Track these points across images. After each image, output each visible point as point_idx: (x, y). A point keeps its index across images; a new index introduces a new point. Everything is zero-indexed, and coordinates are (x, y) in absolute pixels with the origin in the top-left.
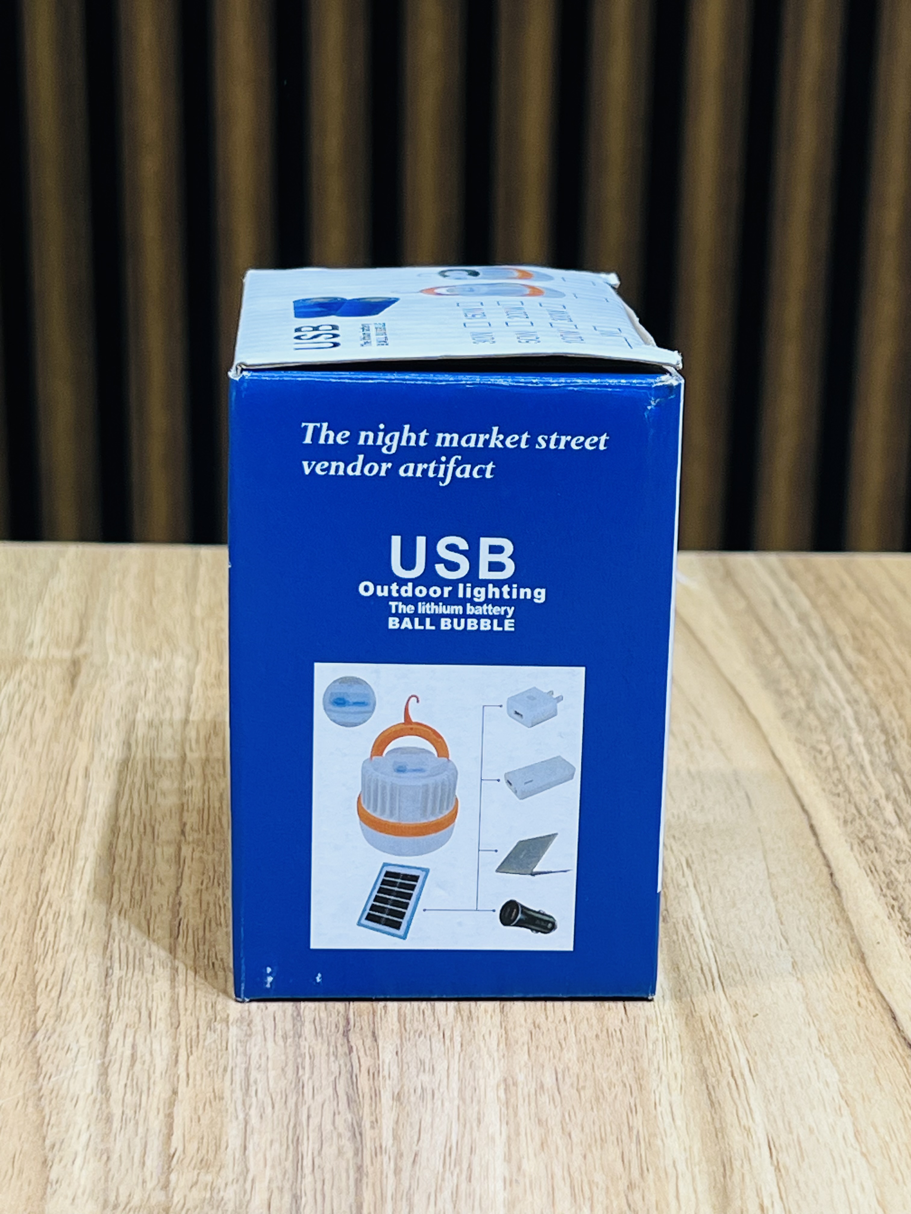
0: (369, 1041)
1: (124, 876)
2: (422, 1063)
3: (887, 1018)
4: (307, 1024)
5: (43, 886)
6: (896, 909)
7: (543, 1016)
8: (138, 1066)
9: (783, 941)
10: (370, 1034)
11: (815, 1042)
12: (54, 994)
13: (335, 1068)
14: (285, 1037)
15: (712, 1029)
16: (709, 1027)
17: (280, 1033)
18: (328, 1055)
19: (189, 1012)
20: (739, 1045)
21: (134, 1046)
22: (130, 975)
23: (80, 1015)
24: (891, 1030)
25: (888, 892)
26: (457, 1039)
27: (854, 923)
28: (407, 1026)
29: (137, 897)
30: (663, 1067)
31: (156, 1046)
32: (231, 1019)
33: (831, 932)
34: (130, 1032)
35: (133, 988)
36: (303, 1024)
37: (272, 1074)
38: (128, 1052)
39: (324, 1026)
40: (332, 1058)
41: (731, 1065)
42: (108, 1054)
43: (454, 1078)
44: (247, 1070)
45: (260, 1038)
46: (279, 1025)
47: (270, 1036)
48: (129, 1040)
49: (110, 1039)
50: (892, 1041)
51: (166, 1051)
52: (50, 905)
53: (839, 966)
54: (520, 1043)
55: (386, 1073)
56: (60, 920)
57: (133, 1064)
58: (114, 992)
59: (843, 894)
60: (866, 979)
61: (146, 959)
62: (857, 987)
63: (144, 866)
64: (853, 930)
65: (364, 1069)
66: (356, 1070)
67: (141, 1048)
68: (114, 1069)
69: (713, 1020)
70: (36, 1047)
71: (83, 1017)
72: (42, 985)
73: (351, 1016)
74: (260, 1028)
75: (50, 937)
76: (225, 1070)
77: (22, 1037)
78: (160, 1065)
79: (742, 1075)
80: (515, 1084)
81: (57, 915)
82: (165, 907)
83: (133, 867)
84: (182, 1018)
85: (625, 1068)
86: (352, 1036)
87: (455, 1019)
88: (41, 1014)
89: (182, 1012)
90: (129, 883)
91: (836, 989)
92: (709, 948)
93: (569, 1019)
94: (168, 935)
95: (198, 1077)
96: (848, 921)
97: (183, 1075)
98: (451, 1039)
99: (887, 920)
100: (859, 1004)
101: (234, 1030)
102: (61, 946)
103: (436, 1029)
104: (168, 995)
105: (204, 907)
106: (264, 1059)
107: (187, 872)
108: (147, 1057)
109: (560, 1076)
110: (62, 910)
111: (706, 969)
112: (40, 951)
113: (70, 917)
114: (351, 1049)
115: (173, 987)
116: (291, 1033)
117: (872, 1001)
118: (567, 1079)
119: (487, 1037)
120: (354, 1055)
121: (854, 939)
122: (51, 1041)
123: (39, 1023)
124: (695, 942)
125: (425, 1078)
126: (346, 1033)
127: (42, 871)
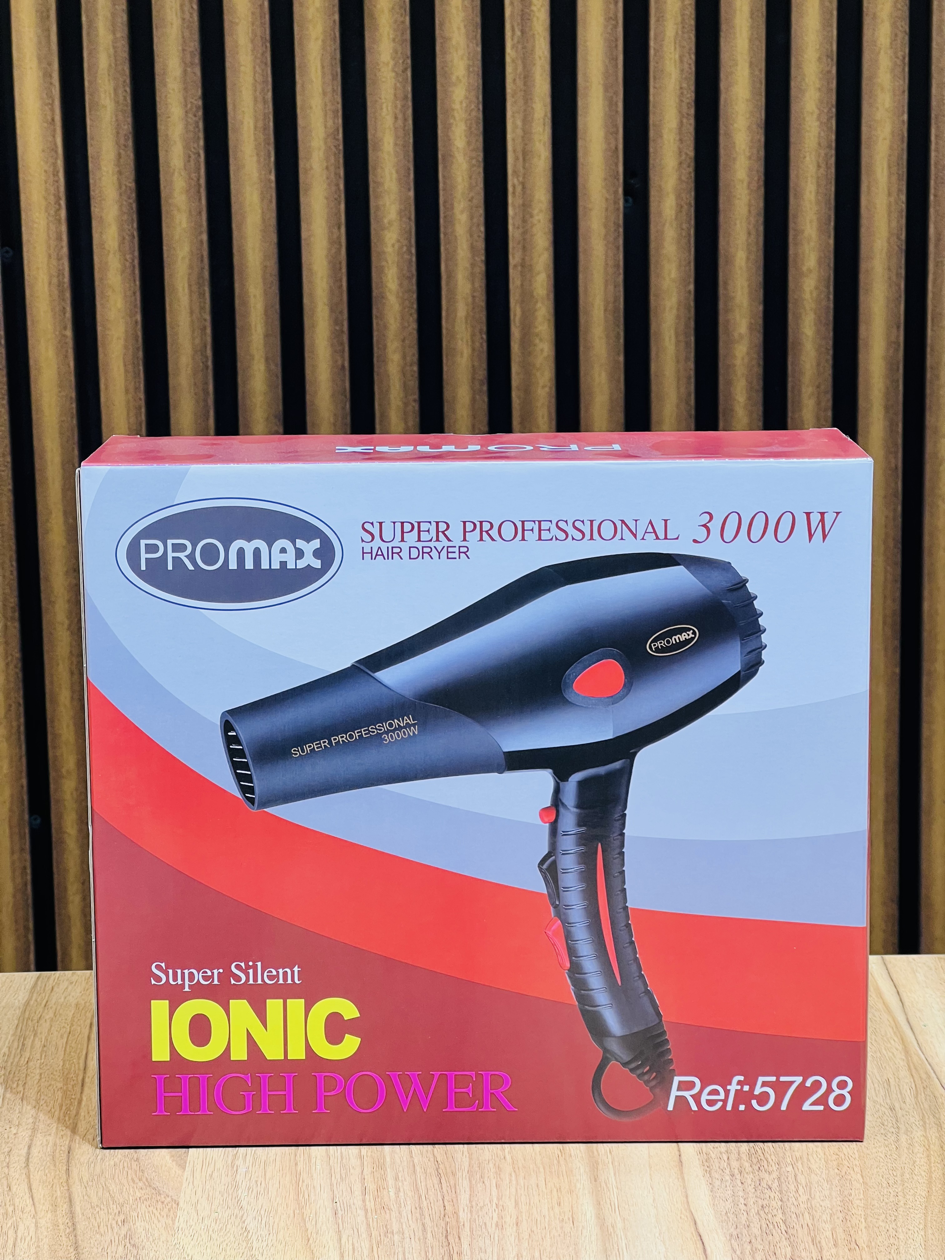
0: (457, 1240)
1: (336, 1165)
2: (481, 1249)
3: (692, 1224)
4: (429, 1233)
5: (298, 1172)
6: (708, 1172)
7: (535, 1227)
8: (356, 1252)
9: (651, 1189)
10: (457, 1237)
11: (657, 1235)
12: (314, 1223)
13: (442, 1251)
14: (419, 1240)
15: (612, 1231)
16: (611, 1230)
17: (417, 1238)
18: (439, 1246)
19: (375, 1230)
20: (623, 1237)
21: (353, 1244)
22: (346, 1213)
23: (327, 1232)
24: (693, 1229)
25: (706, 1164)
26: (496, 1238)
27: (686, 1179)
28: (474, 1233)
29: (344, 1176)
30: (588, 1248)
31: (363, 1244)
32: (394, 1233)
33: (674, 1184)
34: (350, 1239)
35: (349, 1219)
36: (427, 1234)
37: (415, 1255)
38: (351, 1247)
39: (436, 1234)
40: (441, 1248)
41: (618, 1246)
42: (342, 1248)
43: (495, 1255)
44: (404, 1254)
45: (408, 1239)
46: (417, 1234)
47: (413, 1239)
48: (351, 1242)
49: (342, 1242)
50: (692, 1233)
51: (367, 1246)
52: (303, 1181)
53: (675, 1200)
54: (525, 1239)
55: (465, 1253)
56: (309, 1188)
57: (354, 1252)
58: (340, 1221)
59: (684, 1166)
60: (686, 1206)
61: (352, 1206)
62: (681, 1210)
63: (344, 1161)
64: (685, 1183)
65: (455, 1252)
66: (452, 1252)
67: (356, 1245)
68: (346, 1255)
69: (613, 1227)
70: (310, 1246)
71: (329, 1233)
72: (307, 1219)
73: (449, 1230)
74: (408, 1235)
75: (306, 1197)
76: (394, 1253)
77: (303, 1242)
78: (366, 1252)
79: (622, 1250)
80: (522, 1256)
81: (307, 1186)
82: (357, 1180)
83: (339, 1161)
84: (373, 1233)
85: (571, 1248)
86: (449, 1237)
87: (496, 1229)
88: (309, 1232)
89: (372, 1229)
90: (339, 1169)
91: (671, 1211)
92: (615, 1193)
93: (547, 1228)
94: (361, 1194)
95: (383, 1257)
96: (683, 1179)
97: (376, 1256)
98: (494, 1238)
99: (702, 1178)
100: (681, 1217)
101: (396, 1237)
102: (312, 1200)
103: (487, 1234)
104: (365, 1222)
105: (376, 1180)
106: (411, 1249)
107: (365, 1163)
108: (360, 1249)
109: (542, 1252)
110: (310, 1183)
111: (612, 1204)
112: (303, 1204)
113: (314, 1187)
114: (449, 1244)
115: (367, 1218)
116: (422, 1237)
117: (687, 1217)
118: (545, 1254)
119: (510, 1237)
120: (451, 1246)
121: (684, 1187)
122: (316, 1243)
123: (309, 1236)
124: (609, 1190)
125: (482, 1255)
126: (446, 1237)
127: (296, 1164)
